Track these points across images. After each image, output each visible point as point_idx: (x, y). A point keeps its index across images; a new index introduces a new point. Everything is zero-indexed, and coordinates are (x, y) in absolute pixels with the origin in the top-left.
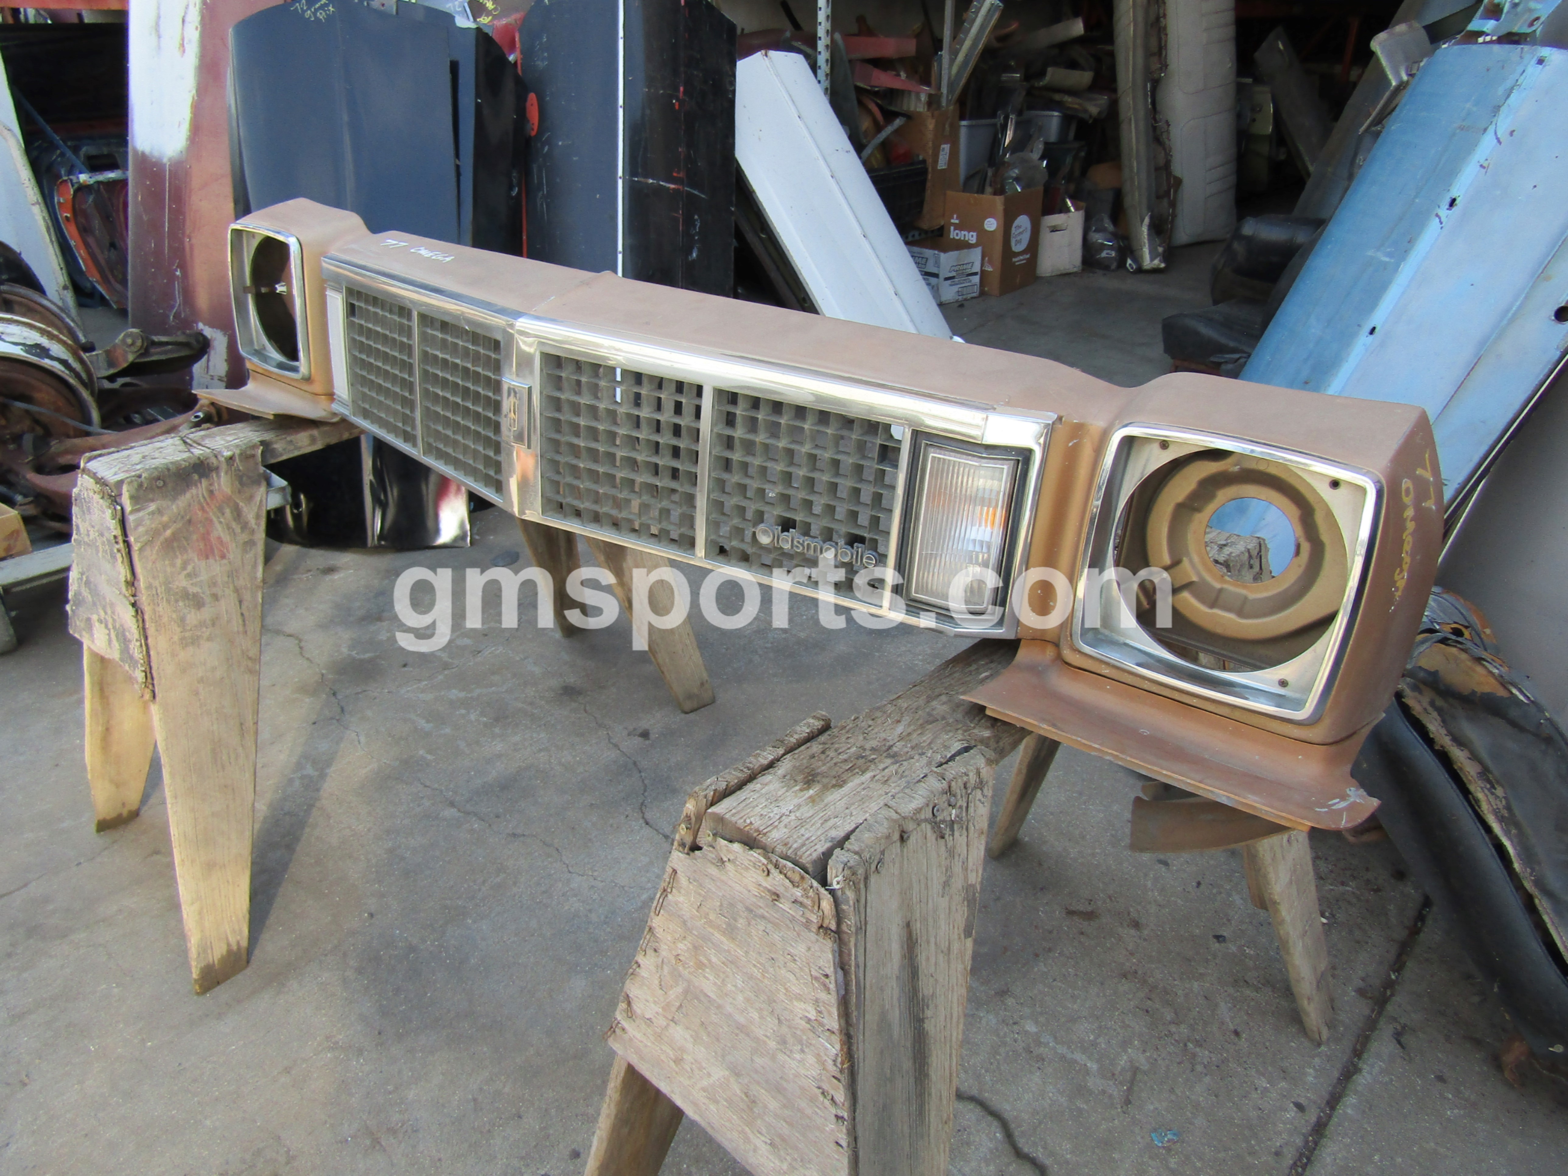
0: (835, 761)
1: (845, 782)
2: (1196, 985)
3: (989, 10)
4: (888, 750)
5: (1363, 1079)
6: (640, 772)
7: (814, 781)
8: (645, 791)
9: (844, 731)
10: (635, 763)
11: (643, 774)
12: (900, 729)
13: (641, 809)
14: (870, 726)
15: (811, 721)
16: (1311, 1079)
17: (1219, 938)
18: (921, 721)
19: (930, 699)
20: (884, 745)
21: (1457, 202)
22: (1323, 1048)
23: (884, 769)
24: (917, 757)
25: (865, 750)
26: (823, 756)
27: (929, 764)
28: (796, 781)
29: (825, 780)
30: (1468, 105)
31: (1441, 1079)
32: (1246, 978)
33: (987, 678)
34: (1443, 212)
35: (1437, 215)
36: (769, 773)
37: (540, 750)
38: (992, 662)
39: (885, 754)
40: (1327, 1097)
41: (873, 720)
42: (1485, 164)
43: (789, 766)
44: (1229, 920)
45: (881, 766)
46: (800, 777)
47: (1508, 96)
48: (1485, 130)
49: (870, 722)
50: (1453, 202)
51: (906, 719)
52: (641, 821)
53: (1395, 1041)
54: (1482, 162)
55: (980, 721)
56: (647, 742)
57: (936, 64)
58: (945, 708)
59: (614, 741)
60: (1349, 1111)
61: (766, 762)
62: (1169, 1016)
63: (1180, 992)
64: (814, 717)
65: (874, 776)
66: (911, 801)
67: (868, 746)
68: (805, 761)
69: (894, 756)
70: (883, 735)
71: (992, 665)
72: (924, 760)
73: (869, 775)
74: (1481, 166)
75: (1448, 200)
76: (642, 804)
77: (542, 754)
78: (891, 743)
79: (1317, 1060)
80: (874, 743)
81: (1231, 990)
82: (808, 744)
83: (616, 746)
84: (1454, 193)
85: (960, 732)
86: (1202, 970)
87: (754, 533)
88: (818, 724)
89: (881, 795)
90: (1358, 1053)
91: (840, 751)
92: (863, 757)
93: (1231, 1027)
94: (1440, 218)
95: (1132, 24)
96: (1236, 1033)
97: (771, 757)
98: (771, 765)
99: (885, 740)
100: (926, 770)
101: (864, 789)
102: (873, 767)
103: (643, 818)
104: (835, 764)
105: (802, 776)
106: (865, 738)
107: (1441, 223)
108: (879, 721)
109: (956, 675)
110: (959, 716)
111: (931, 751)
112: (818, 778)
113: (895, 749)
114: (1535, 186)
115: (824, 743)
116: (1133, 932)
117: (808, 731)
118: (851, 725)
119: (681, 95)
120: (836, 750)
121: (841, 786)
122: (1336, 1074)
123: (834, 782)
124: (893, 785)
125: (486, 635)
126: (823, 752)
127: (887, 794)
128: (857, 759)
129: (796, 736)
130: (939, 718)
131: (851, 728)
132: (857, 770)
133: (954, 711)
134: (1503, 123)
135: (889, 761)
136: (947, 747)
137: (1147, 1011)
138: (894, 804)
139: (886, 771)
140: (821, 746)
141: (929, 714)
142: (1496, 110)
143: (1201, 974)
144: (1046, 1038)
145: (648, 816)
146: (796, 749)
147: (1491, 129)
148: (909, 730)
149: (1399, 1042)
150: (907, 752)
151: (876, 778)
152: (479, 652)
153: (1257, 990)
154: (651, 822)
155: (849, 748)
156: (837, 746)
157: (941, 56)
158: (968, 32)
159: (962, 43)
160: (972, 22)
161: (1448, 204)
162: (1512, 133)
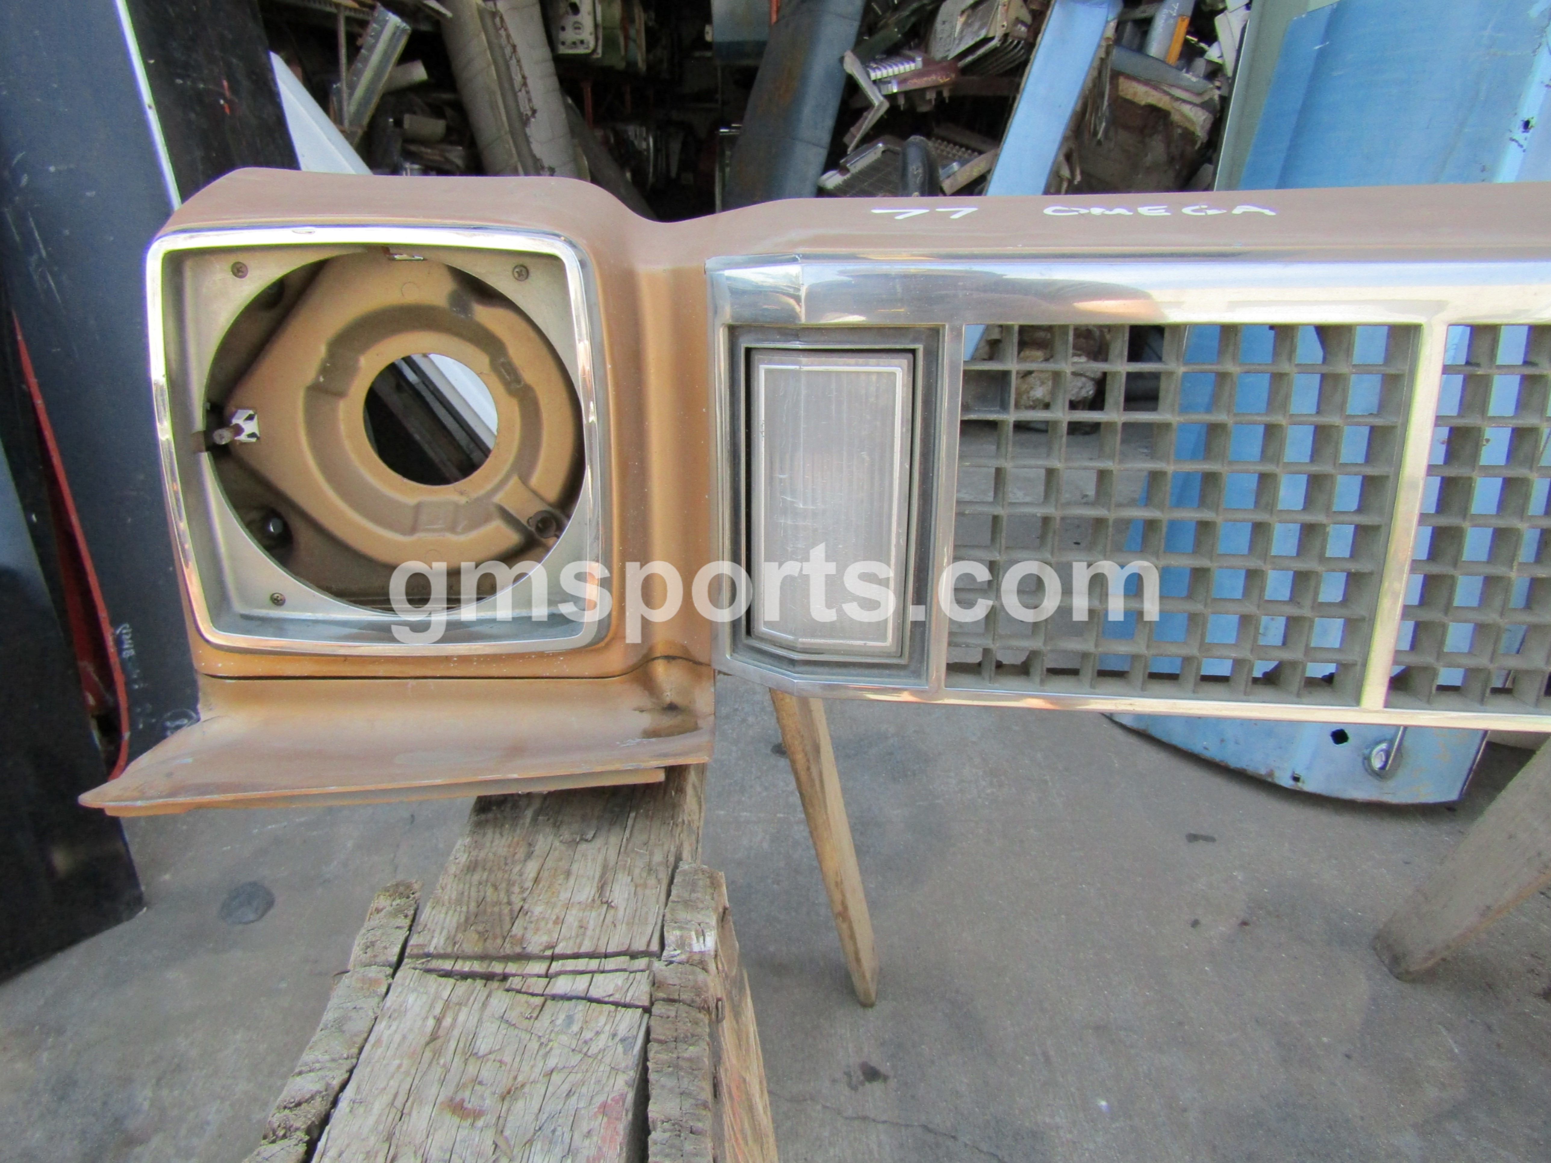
3: (394, 34)
6: (955, 1138)
10: (928, 1129)
11: (965, 1139)
21: (1531, 124)
34: (1519, 136)
35: (1512, 140)
48: (1535, 51)
50: (1527, 125)
56: (893, 1083)
57: (335, 99)
59: (850, 1112)
74: (1547, 86)
75: (1520, 124)
83: (865, 1119)
84: (1525, 116)
94: (1516, 142)
95: (493, 68)
107: (1522, 149)
119: (228, 93)
147: (1544, 50)
157: (339, 90)
158: (366, 60)
159: (359, 74)
160: (372, 48)
161: (1522, 127)
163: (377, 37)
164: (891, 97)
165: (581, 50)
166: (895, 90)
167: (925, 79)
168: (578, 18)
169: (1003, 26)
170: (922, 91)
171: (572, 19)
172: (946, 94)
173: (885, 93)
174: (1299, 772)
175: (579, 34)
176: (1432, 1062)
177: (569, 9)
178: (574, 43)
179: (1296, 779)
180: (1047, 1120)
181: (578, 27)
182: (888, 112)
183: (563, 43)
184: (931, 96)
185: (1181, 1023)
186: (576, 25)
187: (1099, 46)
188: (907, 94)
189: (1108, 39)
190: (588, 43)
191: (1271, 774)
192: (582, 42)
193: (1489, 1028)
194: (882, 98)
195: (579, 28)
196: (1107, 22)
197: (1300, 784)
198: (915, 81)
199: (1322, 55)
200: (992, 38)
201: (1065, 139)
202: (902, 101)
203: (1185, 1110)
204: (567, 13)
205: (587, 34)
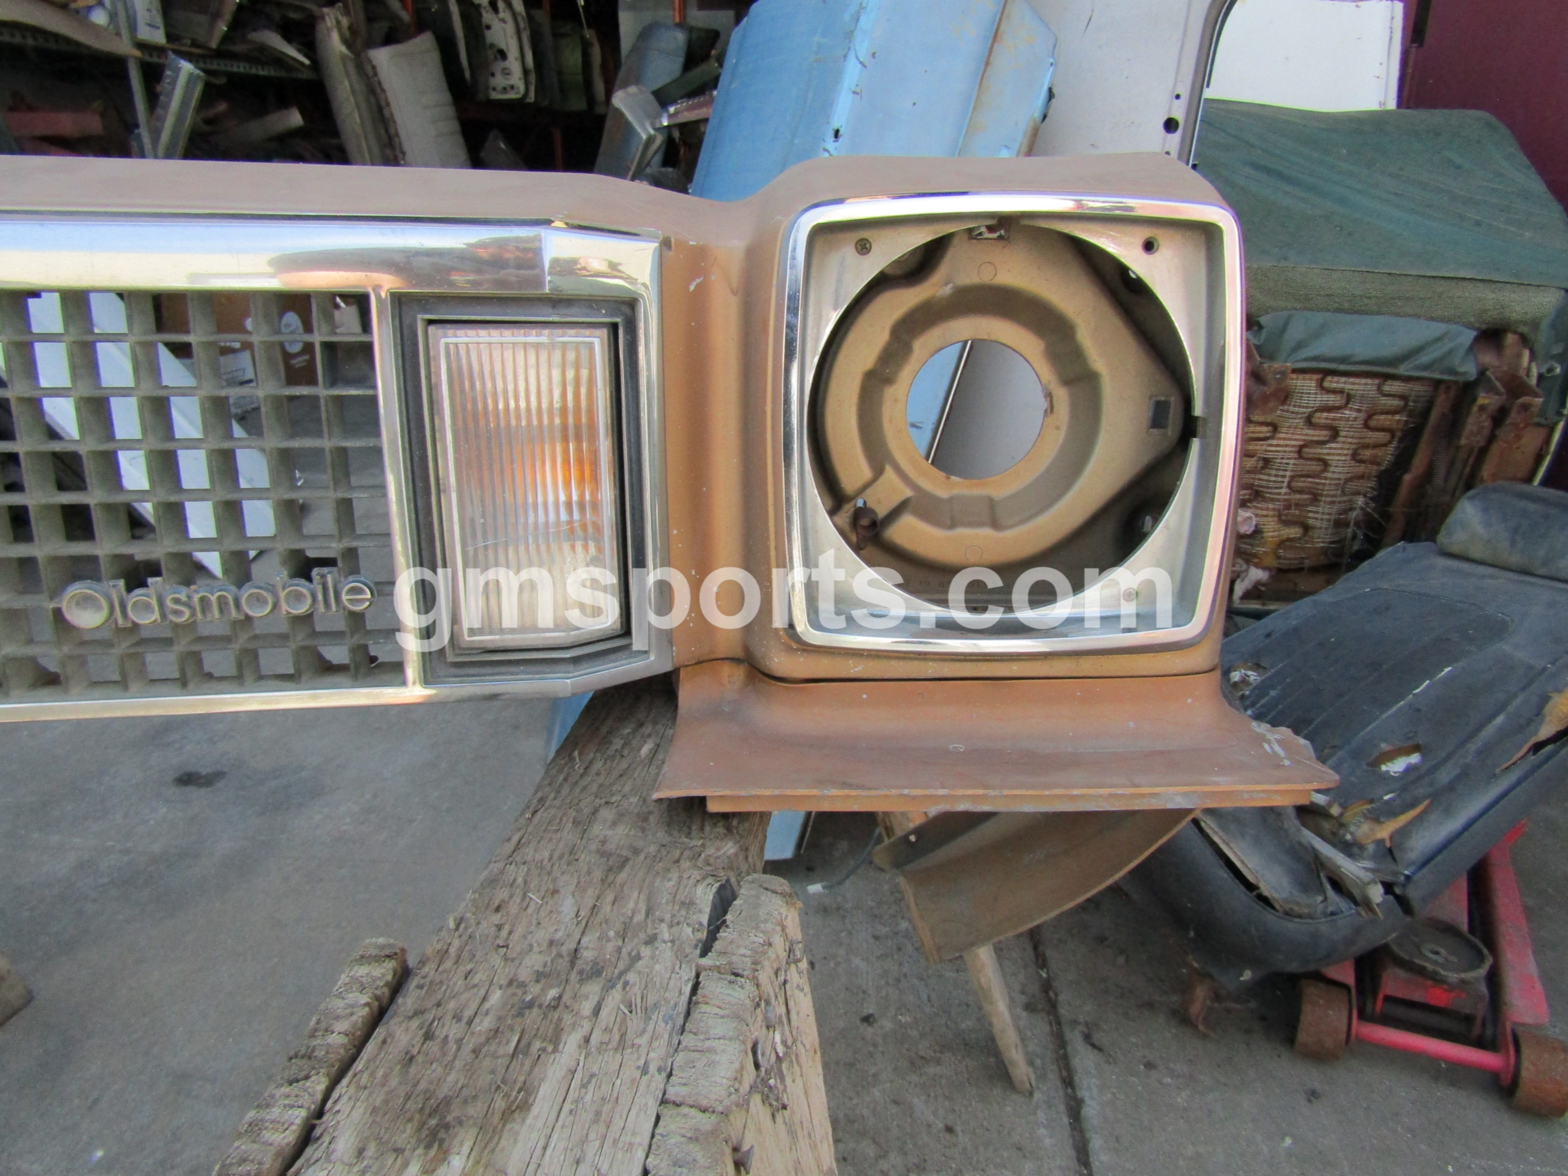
0: (469, 1045)
1: (528, 1090)
2: (876, 1092)
3: (191, 80)
4: (572, 963)
5: (1091, 1111)
7: (447, 1127)
9: (448, 964)
12: (568, 906)
14: (500, 927)
15: (362, 971)
16: (1047, 1141)
17: (867, 1019)
18: (598, 874)
19: (583, 825)
20: (559, 955)
21: (841, 132)
22: (1037, 1096)
23: (596, 1012)
24: (646, 951)
25: (523, 985)
26: (433, 1047)
27: (681, 956)
28: (398, 1151)
29: (476, 1110)
30: (816, 39)
31: (1149, 1066)
32: (922, 1053)
33: (654, 753)
34: (830, 144)
35: (826, 150)
36: (309, 1164)
38: (641, 725)
39: (574, 976)
40: (1073, 1154)
41: (498, 909)
42: (858, 90)
43: (357, 1114)
44: (864, 992)
45: (587, 1008)
46: (405, 1136)
47: (858, 20)
48: (845, 56)
49: (496, 918)
50: (837, 134)
51: (567, 883)
53: (1090, 1048)
54: (854, 89)
55: (702, 829)
58: (621, 830)
60: (1104, 1158)
61: (288, 1137)
62: (871, 1151)
63: (865, 1112)
64: (363, 959)
65: (587, 1040)
66: (711, 1064)
67: (524, 975)
68: (394, 1082)
69: (596, 971)
70: (542, 936)
71: (647, 729)
72: (666, 952)
73: (571, 1042)
74: (854, 92)
75: (831, 134)
78: (573, 946)
79: (1041, 1115)
80: (535, 961)
81: (914, 1078)
82: (380, 1032)
84: (835, 125)
85: (685, 864)
86: (873, 1070)
87: (58, 614)
88: (384, 972)
89: (635, 1084)
90: (1068, 1082)
91: (468, 1013)
92: (530, 1005)
93: (941, 1125)
94: (828, 152)
96: (949, 1129)
97: (299, 1116)
98: (307, 1138)
99: (551, 943)
100: (687, 974)
101: (584, 1086)
102: (568, 1019)
104: (476, 1052)
105: (410, 1128)
106: (506, 959)
107: (832, 156)
108: (514, 907)
109: (598, 765)
110: (662, 835)
111: (664, 927)
112: (455, 1112)
113: (587, 955)
114: (914, 104)
115: (417, 1013)
117: (365, 999)
118: (456, 943)
120: (457, 1017)
121: (525, 1107)
122: (1066, 1120)
123: (500, 1103)
124: (643, 1041)
126: (428, 1036)
127: (645, 1070)
128: (520, 1014)
129: (342, 1026)
130: (625, 853)
131: (461, 949)
132: (537, 1045)
133: (643, 830)
134: (862, 47)
135: (593, 989)
136: (689, 904)
138: (684, 1091)
139: (604, 1013)
140: (415, 1023)
141: (604, 854)
142: (849, 35)
143: (874, 1076)
146: (353, 1059)
147: (852, 55)
148: (589, 902)
149: (1094, 1046)
150: (619, 950)
151: (594, 1040)
153: (938, 1062)
155: (484, 999)
156: (452, 1005)
157: (139, 135)
158: (166, 107)
159: (162, 120)
160: (170, 95)
161: (833, 136)
162: (874, 55)
163: (174, 82)
165: (512, 95)
166: (667, 125)
167: (696, 112)
168: (506, 64)
171: (501, 64)
175: (508, 79)
177: (498, 56)
178: (505, 89)
181: (506, 72)
182: (663, 145)
183: (494, 89)
186: (506, 71)
190: (518, 88)
192: (512, 87)
195: (508, 74)
198: (686, 113)
204: (496, 58)
205: (516, 78)
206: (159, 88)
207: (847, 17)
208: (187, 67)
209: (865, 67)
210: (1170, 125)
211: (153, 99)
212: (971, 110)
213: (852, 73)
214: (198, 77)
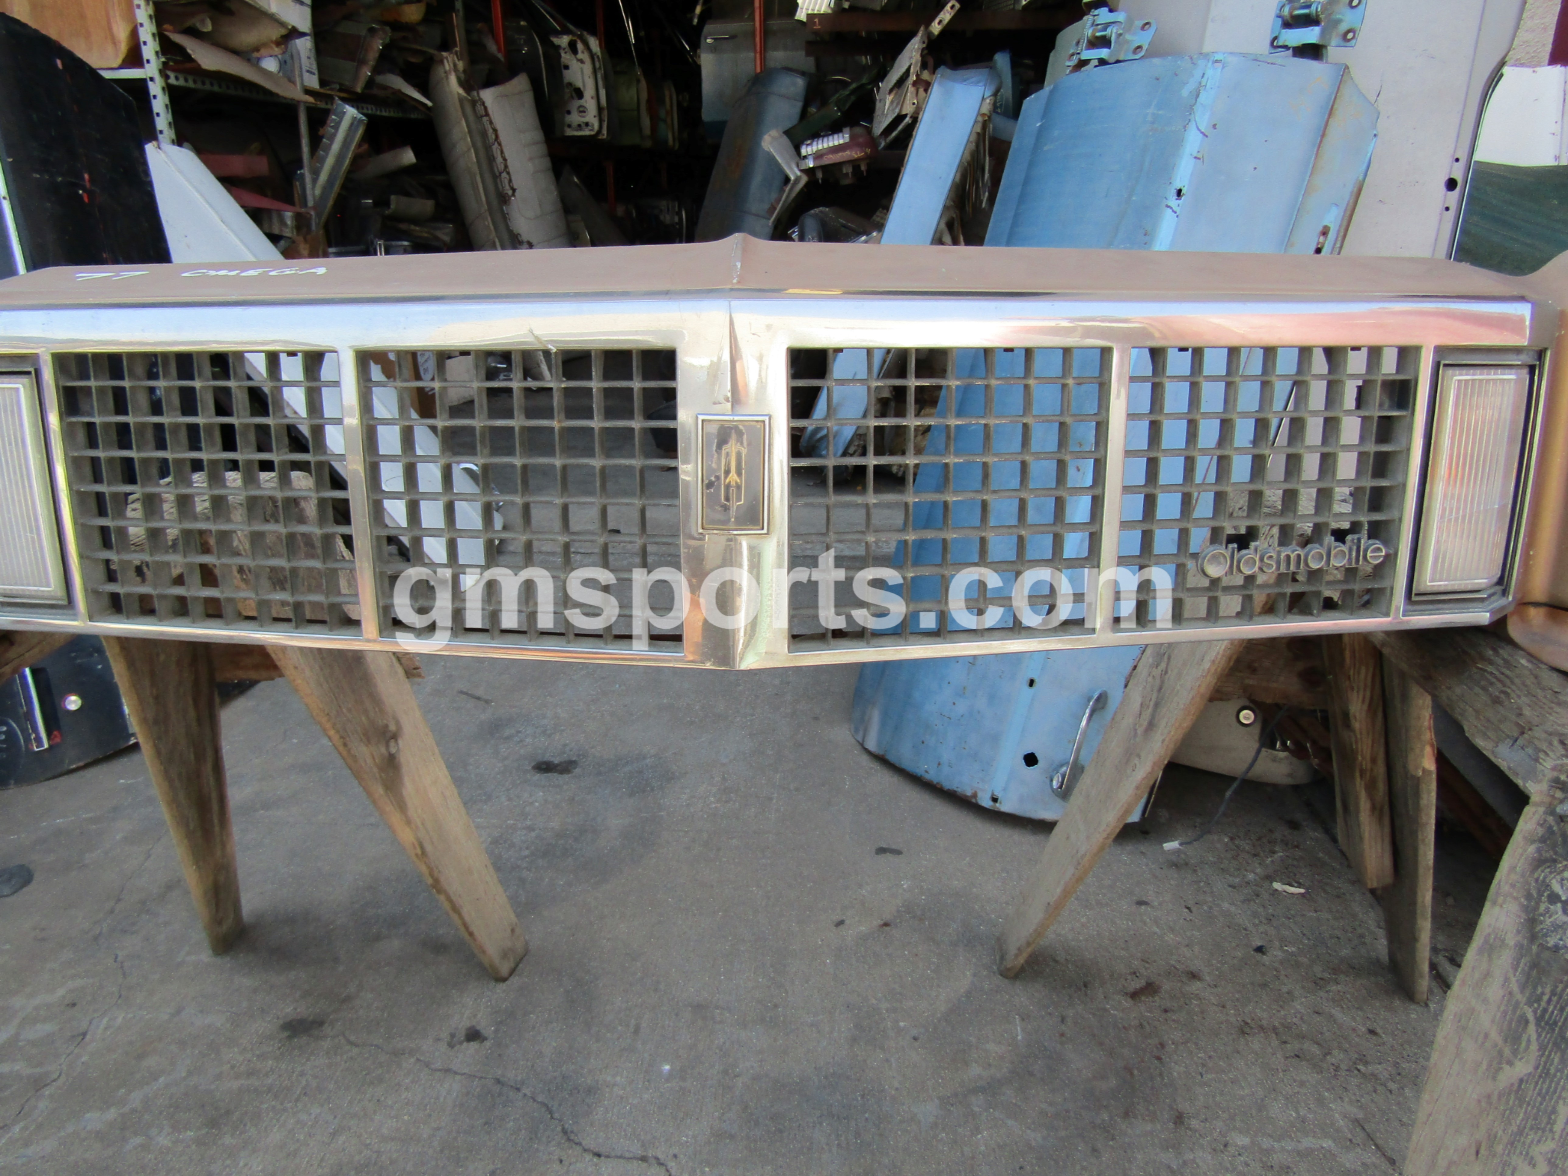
2: (1297, 1005)
3: (352, 124)
6: (518, 1090)
8: (551, 1113)
10: (498, 1081)
11: (526, 1091)
13: (569, 1140)
17: (1260, 950)
21: (1183, 192)
30: (1151, 111)
34: (1173, 202)
35: (1168, 206)
37: (334, 1135)
42: (1199, 156)
47: (1197, 96)
48: (1185, 127)
50: (1179, 193)
52: (588, 1157)
54: (1195, 154)
56: (487, 1044)
59: (438, 1065)
62: (1316, 1050)
63: (1296, 1021)
74: (1195, 158)
75: (1174, 192)
76: (565, 1132)
77: (342, 1138)
81: (1323, 994)
83: (448, 1071)
84: (1177, 185)
86: (1285, 989)
93: (1364, 1029)
94: (1171, 208)
96: (1372, 1032)
103: (585, 1150)
107: (1175, 212)
114: (1255, 168)
116: (1198, 984)
119: (87, 184)
125: (74, 1005)
134: (1202, 119)
137: (1298, 1056)
142: (1189, 109)
143: (1288, 993)
144: (1266, 1143)
145: (588, 1142)
147: (1192, 126)
152: (84, 1034)
153: (1337, 982)
154: (602, 1150)
157: (302, 175)
158: (328, 148)
159: (322, 161)
160: (332, 138)
161: (1175, 195)
162: (1214, 126)
163: (337, 127)
164: (809, 172)
165: (586, 132)
166: (811, 166)
167: (840, 154)
168: (582, 102)
169: (914, 104)
170: (838, 165)
171: (577, 103)
172: (863, 168)
173: (803, 167)
174: (999, 794)
175: (584, 117)
176: (991, 1046)
177: (574, 95)
178: (579, 126)
179: (995, 800)
180: (609, 1078)
181: (582, 110)
182: (807, 185)
183: (569, 126)
184: (848, 170)
185: (776, 1006)
186: (581, 109)
187: (976, 122)
188: (824, 168)
189: (984, 115)
190: (593, 125)
191: (975, 795)
192: (587, 124)
193: (1063, 1020)
194: (799, 173)
195: (584, 112)
196: (983, 99)
197: (997, 805)
198: (831, 156)
199: (1041, 130)
200: (906, 115)
201: (946, 208)
202: (820, 175)
203: (736, 1076)
204: (572, 97)
205: (591, 115)
206: (321, 132)
207: (1185, 93)
208: (351, 112)
209: (1207, 136)
210: (1451, 184)
211: (316, 142)
212: (1309, 174)
213: (1192, 142)
214: (361, 121)
